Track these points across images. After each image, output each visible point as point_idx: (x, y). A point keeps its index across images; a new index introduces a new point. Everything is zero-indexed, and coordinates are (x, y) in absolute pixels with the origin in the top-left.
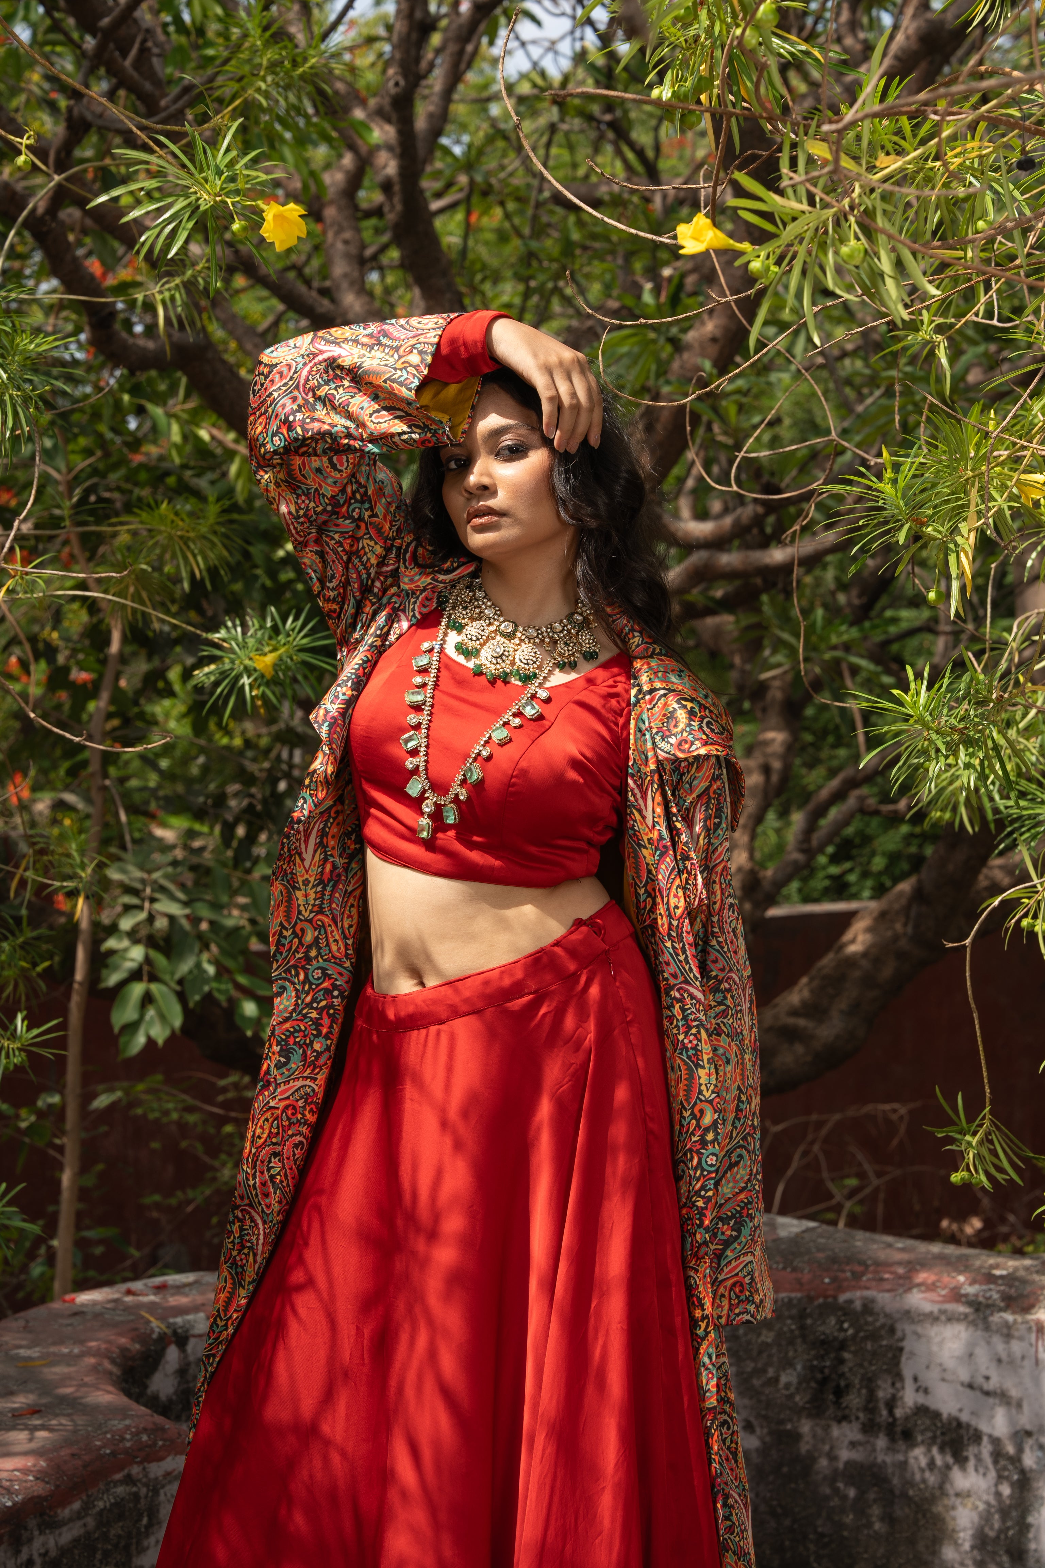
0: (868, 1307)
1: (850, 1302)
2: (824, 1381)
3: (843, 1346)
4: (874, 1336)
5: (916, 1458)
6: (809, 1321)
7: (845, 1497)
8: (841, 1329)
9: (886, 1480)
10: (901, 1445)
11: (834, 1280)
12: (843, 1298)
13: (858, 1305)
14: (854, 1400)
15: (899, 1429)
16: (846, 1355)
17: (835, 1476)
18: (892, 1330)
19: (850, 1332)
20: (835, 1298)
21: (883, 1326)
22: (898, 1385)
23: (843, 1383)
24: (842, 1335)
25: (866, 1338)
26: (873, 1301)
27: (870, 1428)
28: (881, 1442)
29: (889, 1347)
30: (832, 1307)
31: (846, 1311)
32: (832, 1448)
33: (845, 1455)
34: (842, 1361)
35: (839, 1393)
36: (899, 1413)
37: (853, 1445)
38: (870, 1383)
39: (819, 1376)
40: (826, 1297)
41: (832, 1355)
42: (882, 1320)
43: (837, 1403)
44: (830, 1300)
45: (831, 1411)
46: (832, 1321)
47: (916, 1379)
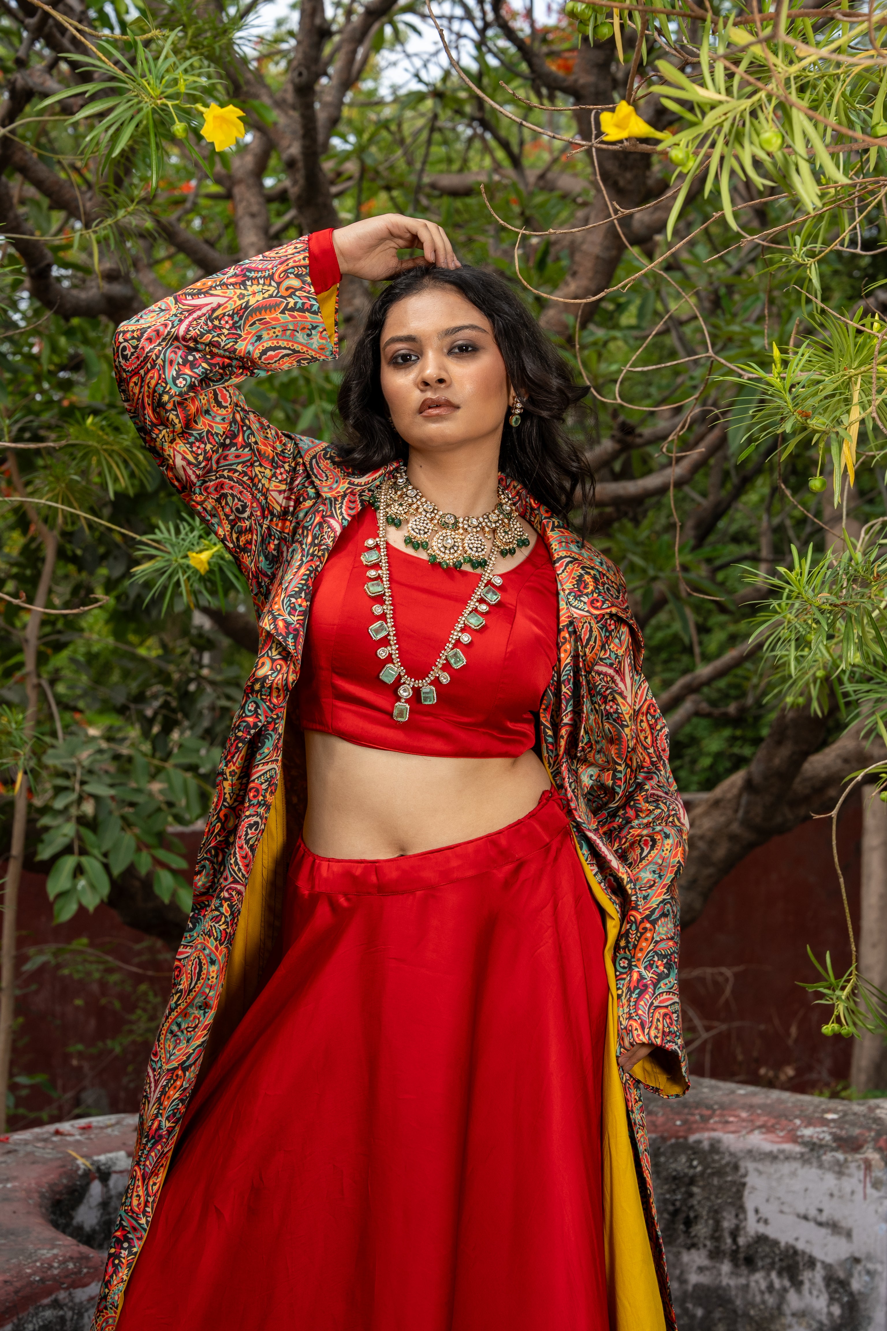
0: (715, 1147)
1: (699, 1142)
2: (676, 1213)
3: (692, 1181)
4: (720, 1173)
5: (757, 1282)
6: (662, 1159)
7: (693, 1317)
8: (691, 1167)
9: (730, 1301)
10: (744, 1270)
11: (685, 1122)
12: (692, 1138)
13: (706, 1145)
14: (702, 1230)
15: (741, 1256)
16: (695, 1190)
17: (685, 1296)
18: (736, 1168)
19: (699, 1169)
20: (686, 1138)
21: (728, 1164)
22: (741, 1216)
23: (692, 1215)
24: (691, 1172)
25: (713, 1174)
26: (719, 1141)
27: (716, 1254)
28: (726, 1267)
29: (733, 1183)
30: (682, 1147)
31: (695, 1150)
32: (682, 1272)
33: (694, 1278)
34: (691, 1195)
35: (689, 1223)
36: (741, 1241)
37: (701, 1269)
38: (716, 1214)
39: (671, 1208)
40: (677, 1138)
41: (683, 1190)
42: (727, 1159)
43: (687, 1232)
44: (681, 1140)
45: (681, 1239)
46: (683, 1159)
47: (757, 1211)
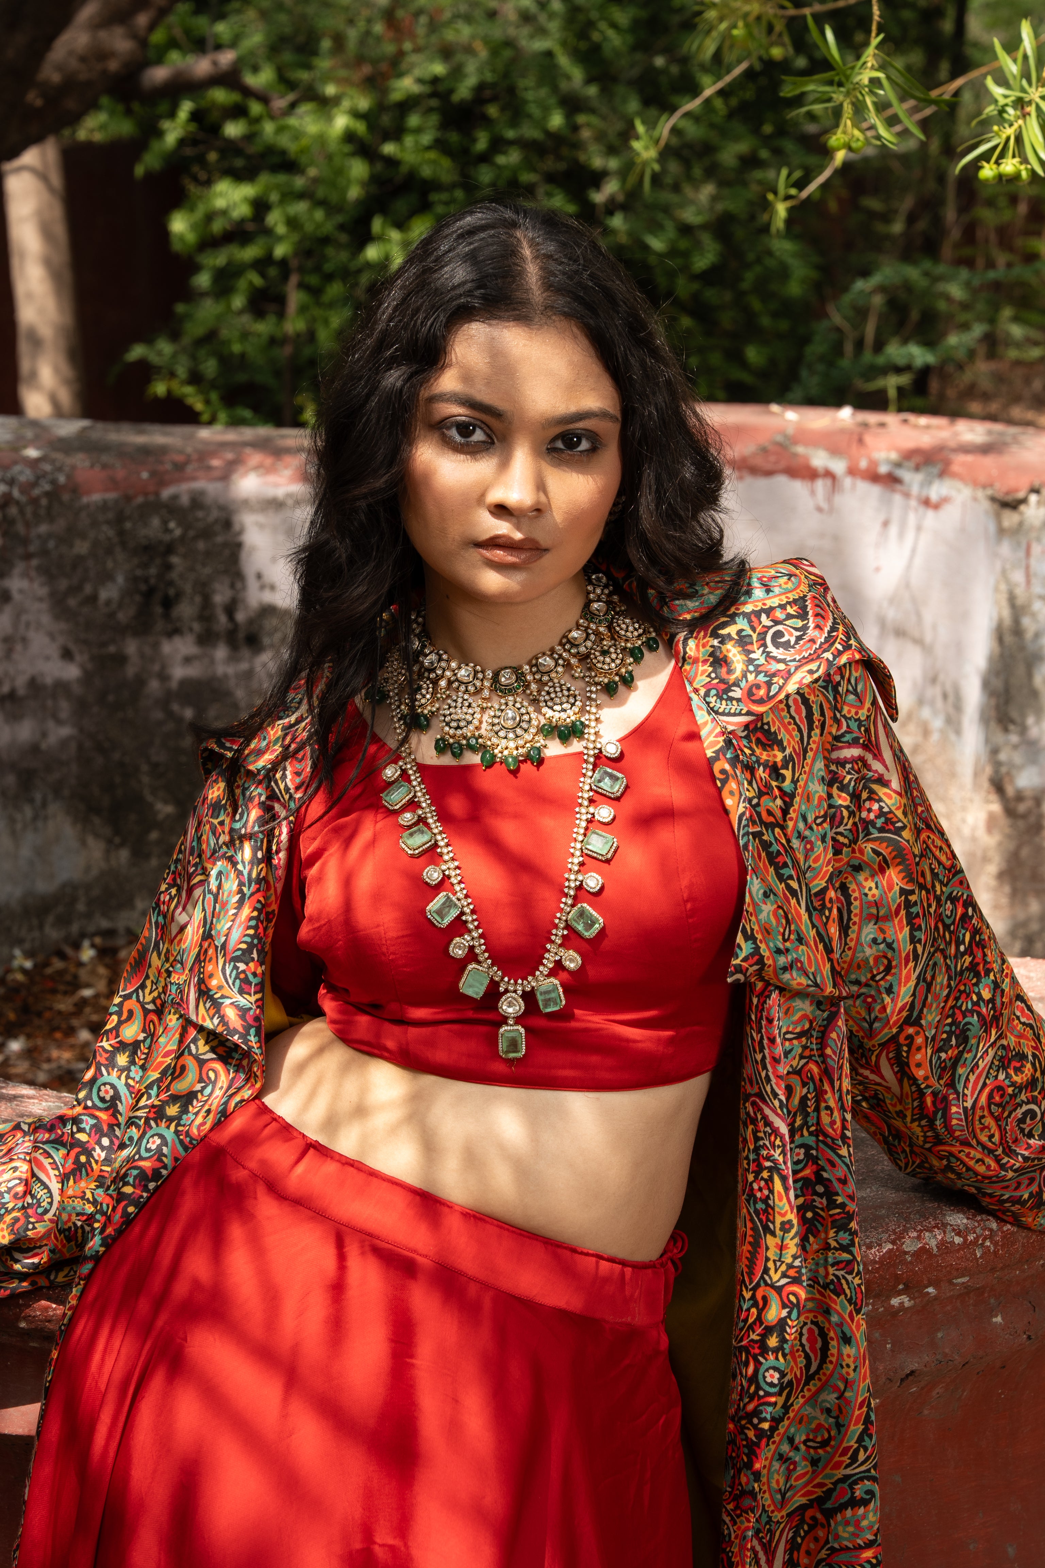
0: (197, 502)
1: (175, 497)
2: (149, 594)
3: (170, 549)
4: (207, 533)
5: (264, 665)
6: (128, 525)
7: (179, 720)
8: (167, 530)
9: (228, 694)
10: (245, 652)
11: (153, 474)
12: (166, 493)
13: (185, 500)
14: (186, 610)
15: (241, 635)
16: (175, 560)
17: (168, 697)
18: (227, 524)
19: (178, 532)
20: (157, 494)
21: (216, 521)
22: (239, 585)
23: (172, 592)
24: (167, 538)
25: (196, 538)
26: (202, 493)
27: (206, 639)
28: (221, 652)
29: (226, 545)
30: (154, 506)
31: (172, 509)
32: (163, 667)
33: (179, 672)
34: (169, 567)
35: (168, 603)
36: (241, 617)
37: (188, 660)
38: (204, 591)
39: (143, 587)
40: (146, 494)
41: (158, 561)
42: (215, 514)
43: (167, 616)
44: (151, 498)
45: (160, 625)
46: (156, 522)
47: (259, 576)
